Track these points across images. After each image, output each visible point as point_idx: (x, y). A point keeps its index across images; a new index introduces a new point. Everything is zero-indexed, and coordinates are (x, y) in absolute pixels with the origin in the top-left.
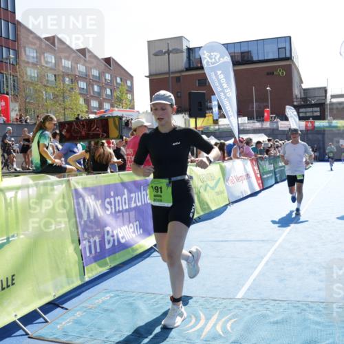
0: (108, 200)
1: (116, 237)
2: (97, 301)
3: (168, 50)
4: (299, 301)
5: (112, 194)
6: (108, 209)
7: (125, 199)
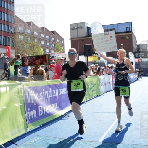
0: (41, 93)
1: (44, 111)
2: (32, 141)
3: (78, 27)
4: (129, 144)
5: (44, 90)
6: (41, 97)
7: (50, 93)
